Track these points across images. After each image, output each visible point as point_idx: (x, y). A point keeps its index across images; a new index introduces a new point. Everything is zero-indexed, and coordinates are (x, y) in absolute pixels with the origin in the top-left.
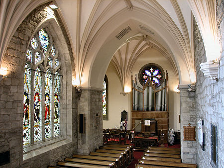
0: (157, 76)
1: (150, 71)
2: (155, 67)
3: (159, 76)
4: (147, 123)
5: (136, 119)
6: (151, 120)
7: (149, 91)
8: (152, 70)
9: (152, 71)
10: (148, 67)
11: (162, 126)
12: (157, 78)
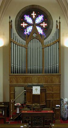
0: (42, 25)
1: (31, 17)
2: (39, 11)
3: (44, 25)
4: (36, 90)
5: (16, 86)
6: (41, 86)
7: (35, 45)
8: (34, 14)
9: (34, 17)
10: (28, 11)
11: (53, 94)
12: (42, 27)
